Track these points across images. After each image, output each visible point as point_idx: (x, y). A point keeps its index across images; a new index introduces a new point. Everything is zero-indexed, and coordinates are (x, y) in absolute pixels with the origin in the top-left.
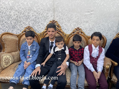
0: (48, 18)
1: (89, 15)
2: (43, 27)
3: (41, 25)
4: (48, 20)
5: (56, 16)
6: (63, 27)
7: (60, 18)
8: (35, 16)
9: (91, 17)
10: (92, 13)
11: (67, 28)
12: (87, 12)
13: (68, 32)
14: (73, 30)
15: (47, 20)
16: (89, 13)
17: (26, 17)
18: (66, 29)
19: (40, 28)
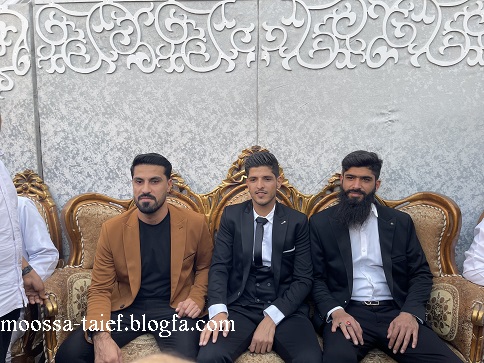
0: (237, 139)
1: (386, 125)
2: (219, 173)
3: (211, 166)
4: (236, 147)
5: (263, 133)
6: (290, 171)
7: (278, 140)
8: (189, 135)
9: (393, 133)
10: (393, 117)
12: (378, 115)
13: (310, 187)
14: (328, 178)
16: (383, 119)
17: (160, 137)
18: (300, 178)
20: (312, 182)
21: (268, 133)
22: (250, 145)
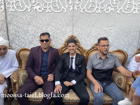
1: (109, 30)
2: (61, 43)
6: (82, 43)
8: (53, 31)
12: (107, 27)
13: (87, 47)
15: (66, 35)
21: (76, 32)
22: (71, 35)
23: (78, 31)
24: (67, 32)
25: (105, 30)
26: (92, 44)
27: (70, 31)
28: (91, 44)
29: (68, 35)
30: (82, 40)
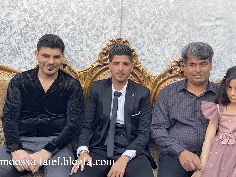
0: (106, 31)
1: (212, 28)
2: (92, 56)
3: (87, 50)
4: (105, 38)
5: (125, 28)
6: (143, 57)
7: (136, 34)
9: (216, 34)
10: (218, 23)
11: (152, 60)
12: (207, 20)
13: (156, 69)
14: (169, 64)
15: (103, 36)
16: (210, 24)
17: (50, 27)
18: (150, 63)
19: (83, 56)
20: (158, 66)
21: (129, 29)
22: (115, 36)
23: (135, 28)
24: (106, 29)
25: (200, 29)
26: (167, 60)
27: (114, 28)
28: (164, 62)
29: (108, 37)
30: (144, 50)
